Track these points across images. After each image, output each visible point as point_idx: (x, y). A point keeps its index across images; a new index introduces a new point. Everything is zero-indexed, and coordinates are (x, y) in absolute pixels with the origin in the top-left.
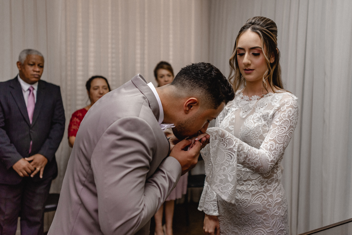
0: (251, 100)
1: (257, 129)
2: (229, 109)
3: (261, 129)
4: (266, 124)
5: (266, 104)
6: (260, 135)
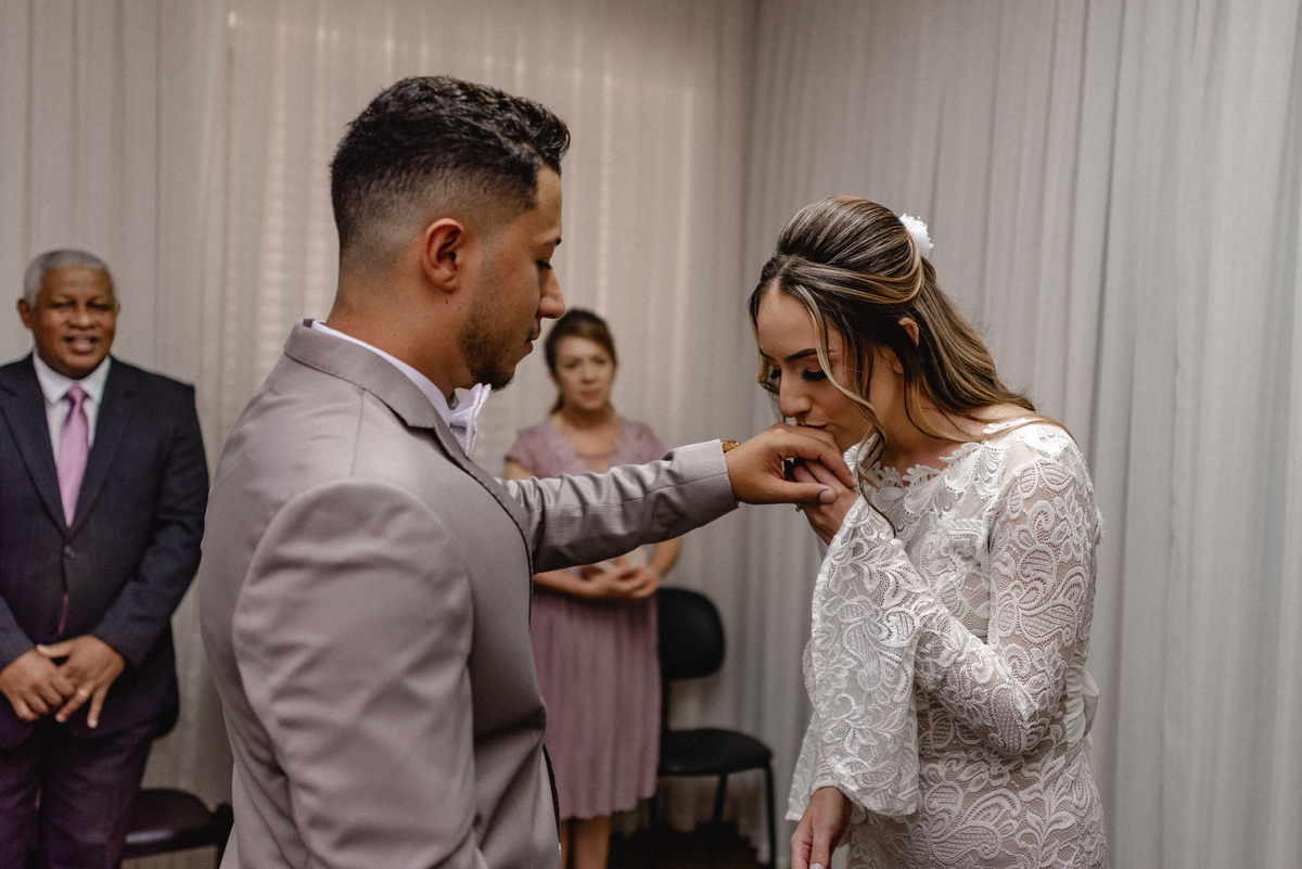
0: (907, 483)
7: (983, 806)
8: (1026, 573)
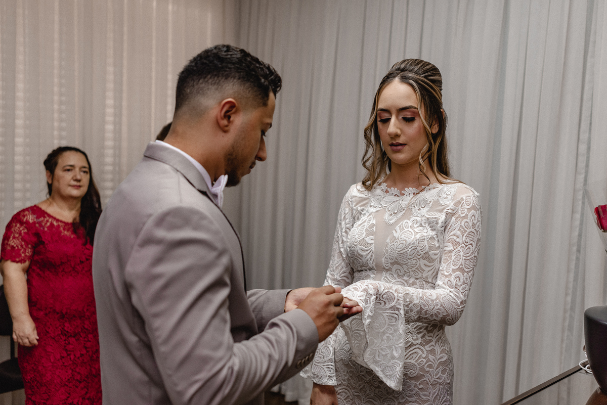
0: (403, 195)
2: (363, 210)
5: (430, 202)
6: (424, 252)
7: (410, 353)
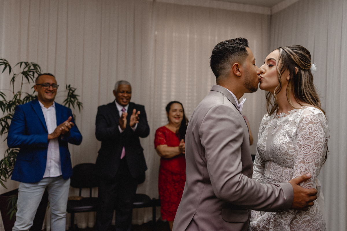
0: (279, 117)
1: (281, 146)
2: (266, 127)
3: (285, 146)
4: (291, 141)
5: (291, 121)
6: (284, 151)
8: (305, 144)
